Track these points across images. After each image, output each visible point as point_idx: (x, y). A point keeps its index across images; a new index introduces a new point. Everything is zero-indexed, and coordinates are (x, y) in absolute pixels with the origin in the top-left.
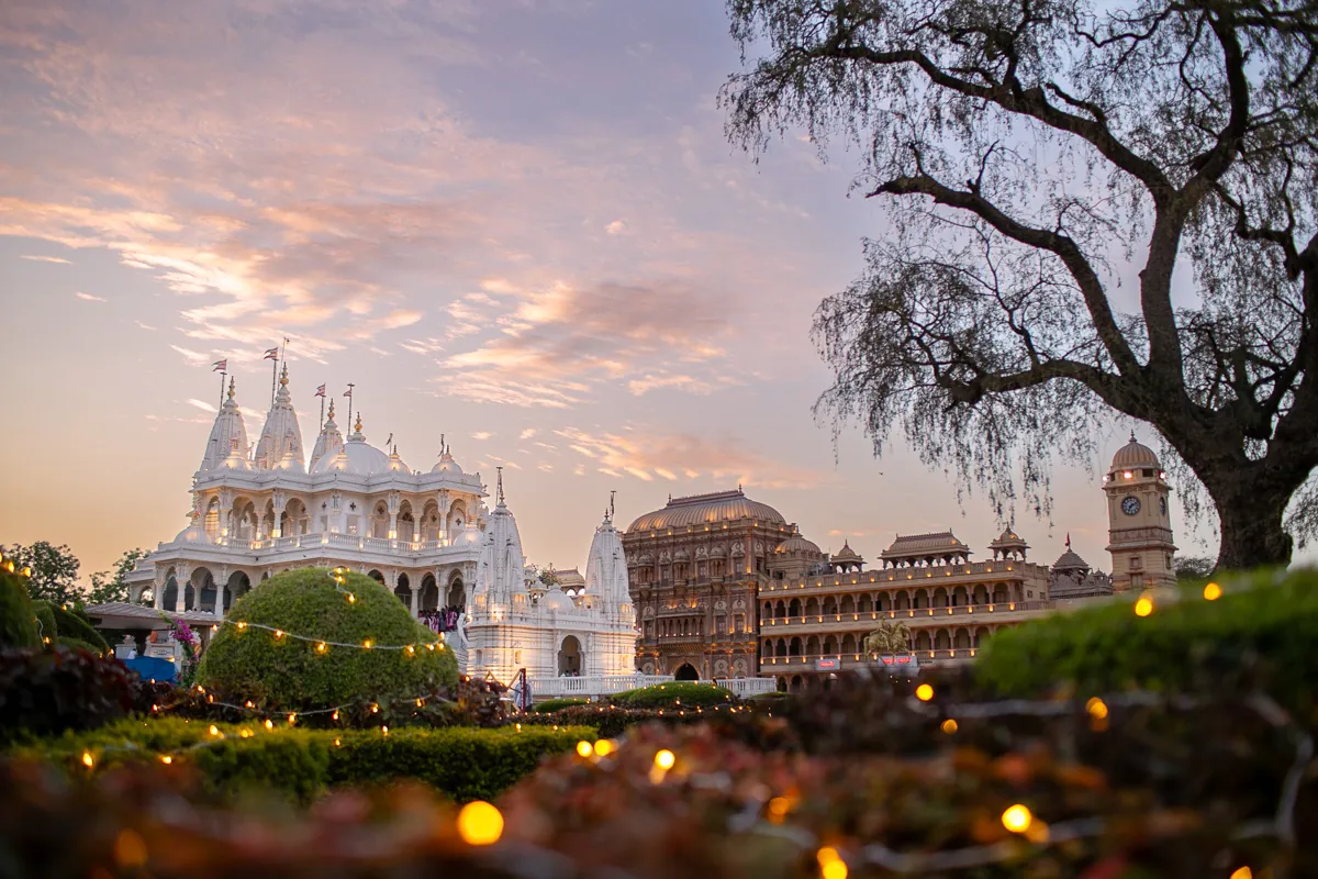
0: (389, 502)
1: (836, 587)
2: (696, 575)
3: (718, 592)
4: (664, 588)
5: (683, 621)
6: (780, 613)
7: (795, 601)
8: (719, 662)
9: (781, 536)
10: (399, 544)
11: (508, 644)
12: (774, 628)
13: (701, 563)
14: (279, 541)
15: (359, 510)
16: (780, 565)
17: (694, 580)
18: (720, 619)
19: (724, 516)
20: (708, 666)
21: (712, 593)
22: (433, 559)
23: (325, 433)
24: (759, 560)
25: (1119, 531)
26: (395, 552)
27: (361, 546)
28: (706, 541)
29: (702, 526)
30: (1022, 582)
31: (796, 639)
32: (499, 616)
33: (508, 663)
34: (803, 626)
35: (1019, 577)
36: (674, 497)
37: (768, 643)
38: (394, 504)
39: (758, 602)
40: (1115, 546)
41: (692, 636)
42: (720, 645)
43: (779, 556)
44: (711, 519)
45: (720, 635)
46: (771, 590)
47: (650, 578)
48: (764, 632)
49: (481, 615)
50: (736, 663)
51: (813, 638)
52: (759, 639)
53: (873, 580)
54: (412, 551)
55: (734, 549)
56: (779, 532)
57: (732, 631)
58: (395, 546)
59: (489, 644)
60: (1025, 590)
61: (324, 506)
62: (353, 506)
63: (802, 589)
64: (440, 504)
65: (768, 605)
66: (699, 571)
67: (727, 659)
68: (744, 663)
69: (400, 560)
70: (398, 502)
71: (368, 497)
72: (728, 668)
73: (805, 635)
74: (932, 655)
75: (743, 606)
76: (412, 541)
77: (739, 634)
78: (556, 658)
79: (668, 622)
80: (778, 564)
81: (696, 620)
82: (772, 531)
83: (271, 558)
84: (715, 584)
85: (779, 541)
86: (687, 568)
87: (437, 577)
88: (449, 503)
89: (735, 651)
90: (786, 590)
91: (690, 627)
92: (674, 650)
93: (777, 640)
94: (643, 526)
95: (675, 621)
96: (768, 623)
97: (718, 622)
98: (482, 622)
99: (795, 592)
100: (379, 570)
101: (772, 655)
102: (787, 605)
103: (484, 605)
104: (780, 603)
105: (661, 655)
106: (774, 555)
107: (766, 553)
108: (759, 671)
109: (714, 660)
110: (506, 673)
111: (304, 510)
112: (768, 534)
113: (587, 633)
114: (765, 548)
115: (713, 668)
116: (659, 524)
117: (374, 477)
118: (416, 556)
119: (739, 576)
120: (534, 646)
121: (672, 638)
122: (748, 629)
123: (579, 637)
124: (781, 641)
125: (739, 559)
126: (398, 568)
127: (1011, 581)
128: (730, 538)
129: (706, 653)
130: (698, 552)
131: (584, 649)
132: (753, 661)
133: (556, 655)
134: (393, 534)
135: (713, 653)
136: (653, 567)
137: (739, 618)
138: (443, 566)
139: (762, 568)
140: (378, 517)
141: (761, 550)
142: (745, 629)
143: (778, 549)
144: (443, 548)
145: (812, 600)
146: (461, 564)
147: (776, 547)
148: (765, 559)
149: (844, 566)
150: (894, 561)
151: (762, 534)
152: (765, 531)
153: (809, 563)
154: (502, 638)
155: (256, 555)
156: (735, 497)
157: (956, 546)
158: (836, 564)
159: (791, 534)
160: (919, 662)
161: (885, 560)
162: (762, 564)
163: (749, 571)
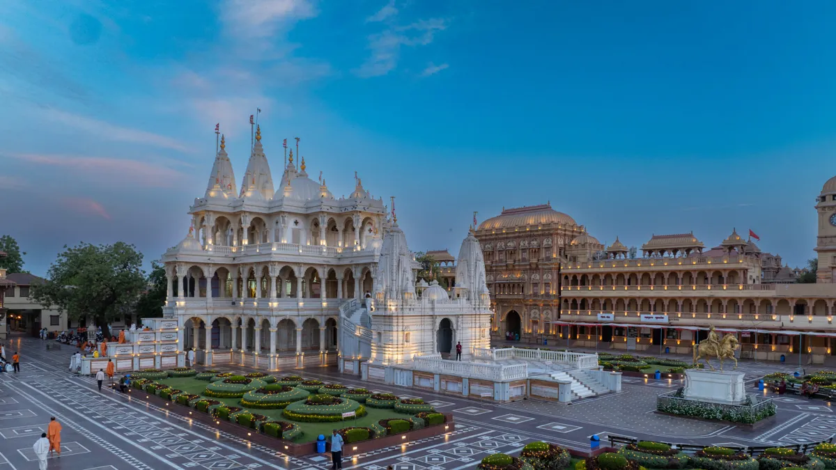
0: (320, 220)
1: (614, 268)
2: (520, 258)
3: (535, 269)
4: (500, 264)
5: (511, 285)
6: (575, 282)
7: (585, 276)
8: (533, 311)
9: (574, 234)
10: (328, 249)
11: (400, 328)
12: (569, 292)
13: (524, 250)
14: (247, 247)
15: (301, 224)
16: (575, 253)
17: (519, 260)
18: (535, 285)
19: (539, 222)
20: (526, 313)
21: (530, 269)
22: (350, 260)
23: (288, 171)
24: (561, 249)
25: (826, 237)
26: (326, 254)
27: (301, 251)
28: (527, 237)
29: (525, 227)
30: (747, 270)
31: (584, 300)
32: (393, 308)
33: (400, 342)
34: (590, 292)
35: (746, 267)
36: (506, 209)
37: (566, 301)
38: (323, 221)
39: (560, 275)
40: (821, 248)
41: (517, 295)
42: (534, 300)
43: (574, 247)
44: (530, 223)
45: (535, 295)
46: (568, 269)
47: (491, 258)
48: (564, 294)
49: (381, 307)
50: (545, 312)
51: (596, 300)
52: (560, 298)
53: (639, 265)
54: (337, 253)
55: (545, 242)
56: (573, 231)
57: (543, 292)
58: (325, 250)
59: (387, 328)
60: (749, 274)
61: (277, 223)
62: (296, 223)
63: (590, 269)
64: (354, 220)
65: (566, 278)
66: (522, 255)
67: (539, 310)
68: (549, 312)
69: (329, 259)
70: (326, 220)
71: (306, 216)
72: (540, 315)
73: (590, 297)
74: (679, 316)
75: (551, 277)
76: (337, 245)
77: (547, 295)
78: (435, 336)
79: (502, 286)
80: (574, 252)
81: (519, 286)
82: (569, 231)
83: (242, 258)
84: (533, 263)
85: (573, 237)
86: (514, 253)
87: (353, 271)
88: (361, 221)
89: (544, 305)
90: (579, 269)
91: (516, 289)
92: (506, 302)
93: (572, 299)
94: (487, 226)
95: (507, 285)
96: (566, 289)
97: (534, 287)
98: (381, 312)
99: (585, 271)
100: (314, 267)
101: (568, 309)
102: (579, 278)
103: (382, 300)
104: (575, 277)
105: (497, 304)
106: (570, 246)
107: (565, 245)
108: (559, 317)
109: (531, 310)
110: (399, 349)
111: (265, 225)
112: (567, 233)
113: (457, 316)
114: (564, 242)
115: (530, 315)
116: (497, 225)
117: (311, 202)
118: (340, 256)
119: (548, 259)
120: (420, 328)
121: (504, 295)
122: (553, 292)
123: (451, 318)
124: (574, 300)
125: (548, 248)
126: (328, 265)
127: (741, 269)
128: (543, 235)
129: (526, 305)
130: (522, 244)
131: (455, 327)
132: (555, 310)
133: (435, 333)
134: (323, 242)
135: (530, 305)
136: (493, 252)
137: (547, 284)
138: (357, 265)
139: (562, 254)
140: (314, 229)
141: (562, 243)
142: (551, 292)
143: (573, 242)
144: (357, 251)
145: (596, 276)
146: (370, 264)
147: (571, 241)
148: (565, 248)
149: (615, 253)
150: (650, 252)
151: (563, 233)
152: (565, 230)
153: (593, 252)
154: (396, 324)
155: (233, 256)
156: (545, 208)
157: (695, 243)
158: (610, 252)
159: (580, 233)
160: (669, 320)
161: (645, 250)
162: (563, 251)
163: (554, 256)
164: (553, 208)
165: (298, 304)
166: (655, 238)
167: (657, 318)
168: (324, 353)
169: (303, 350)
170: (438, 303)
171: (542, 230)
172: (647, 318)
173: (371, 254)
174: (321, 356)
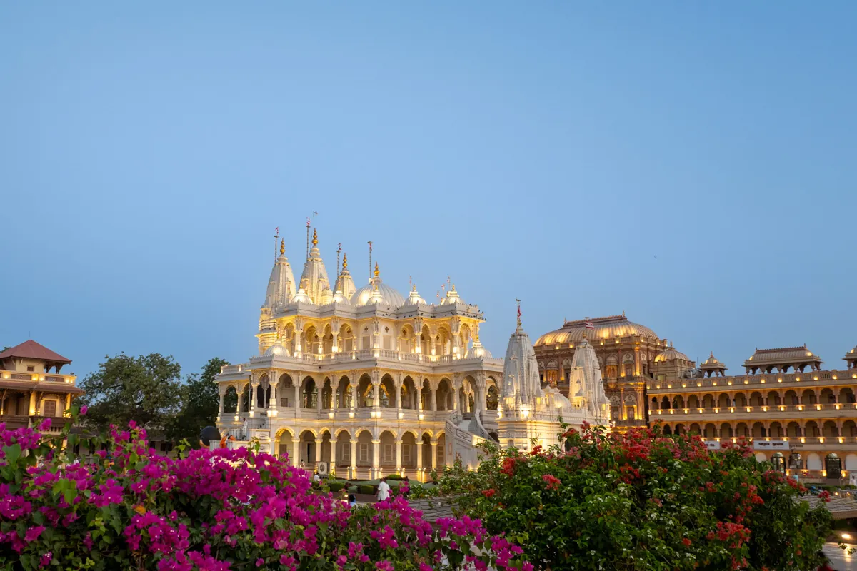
6: (666, 405)
7: (679, 397)
9: (658, 349)
10: (423, 357)
12: (659, 417)
14: (338, 354)
15: (392, 332)
19: (615, 335)
24: (644, 366)
26: (421, 363)
27: (400, 358)
29: (597, 341)
31: (680, 426)
32: (526, 414)
34: (686, 416)
36: (568, 321)
38: (417, 328)
39: (646, 397)
43: (659, 364)
44: (605, 337)
46: (658, 389)
48: (653, 419)
49: (510, 413)
51: (694, 425)
52: (649, 424)
54: (432, 362)
55: (625, 359)
56: (656, 346)
57: (625, 418)
58: (420, 358)
61: (366, 329)
62: (387, 329)
63: (684, 389)
65: (655, 400)
69: (424, 368)
70: (422, 326)
71: (396, 322)
73: (687, 423)
74: (803, 441)
75: (635, 400)
76: (431, 354)
77: (631, 420)
80: (660, 370)
82: (652, 346)
83: (331, 367)
85: (657, 353)
88: (460, 327)
90: (670, 390)
93: (663, 425)
96: (655, 413)
98: (512, 419)
99: (678, 391)
100: (411, 376)
102: (671, 400)
103: (513, 405)
104: (665, 399)
106: (655, 363)
107: (648, 361)
111: (349, 332)
112: (650, 347)
114: (648, 357)
117: (401, 308)
118: (435, 365)
119: (631, 378)
120: (549, 436)
122: (638, 417)
124: (667, 427)
125: (630, 365)
126: (424, 374)
128: (621, 350)
134: (418, 350)
137: (630, 408)
138: (458, 374)
140: (403, 337)
141: (645, 359)
142: (636, 417)
143: (658, 359)
144: (458, 360)
145: (693, 397)
146: (476, 372)
147: (655, 358)
148: (649, 366)
149: (710, 371)
150: (754, 368)
151: (646, 347)
152: (648, 345)
153: (684, 369)
154: (529, 431)
155: (319, 364)
156: (620, 320)
157: (812, 357)
158: (705, 370)
159: (664, 348)
160: (790, 446)
161: (748, 367)
162: (646, 370)
163: (638, 374)
164: (629, 319)
165: (398, 415)
166: (759, 352)
167: (775, 444)
168: (422, 471)
169: (402, 466)
170: (565, 411)
171: (605, 346)
172: (762, 444)
173: (479, 361)
174: (419, 473)
